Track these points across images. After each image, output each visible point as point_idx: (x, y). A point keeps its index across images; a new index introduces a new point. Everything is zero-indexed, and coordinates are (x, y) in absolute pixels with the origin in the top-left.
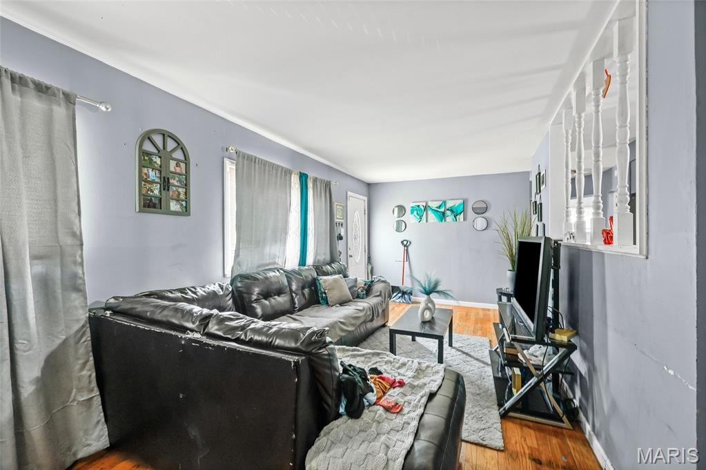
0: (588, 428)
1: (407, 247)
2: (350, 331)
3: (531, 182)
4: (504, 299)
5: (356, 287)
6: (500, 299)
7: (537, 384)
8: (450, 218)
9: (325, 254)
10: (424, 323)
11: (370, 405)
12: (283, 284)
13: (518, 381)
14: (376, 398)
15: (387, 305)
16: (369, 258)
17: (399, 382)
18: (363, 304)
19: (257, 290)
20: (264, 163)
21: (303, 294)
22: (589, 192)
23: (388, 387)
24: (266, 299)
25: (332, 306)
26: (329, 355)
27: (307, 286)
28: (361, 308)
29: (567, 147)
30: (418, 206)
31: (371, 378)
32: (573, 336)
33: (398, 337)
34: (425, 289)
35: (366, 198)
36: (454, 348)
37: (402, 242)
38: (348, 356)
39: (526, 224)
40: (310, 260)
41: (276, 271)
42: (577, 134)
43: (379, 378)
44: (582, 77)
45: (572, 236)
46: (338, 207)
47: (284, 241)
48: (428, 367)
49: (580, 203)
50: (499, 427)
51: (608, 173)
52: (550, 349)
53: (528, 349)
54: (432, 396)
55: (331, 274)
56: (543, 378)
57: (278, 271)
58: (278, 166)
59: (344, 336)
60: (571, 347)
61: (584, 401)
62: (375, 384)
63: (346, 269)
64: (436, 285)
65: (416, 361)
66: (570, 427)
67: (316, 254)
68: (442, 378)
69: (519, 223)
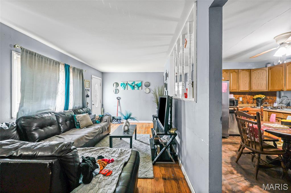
0: (180, 162)
1: (119, 100)
2: (91, 139)
3: (164, 76)
4: (155, 119)
5: (95, 118)
6: (154, 119)
7: (165, 149)
8: (136, 88)
9: (79, 104)
10: (125, 131)
11: (96, 175)
12: (53, 119)
13: (159, 149)
14: (99, 171)
15: (110, 125)
16: (102, 105)
17: (111, 160)
18: (98, 126)
19: (35, 124)
20: (41, 57)
21: (66, 124)
22: (181, 81)
23: (106, 164)
24: (42, 128)
25: (82, 128)
26: (73, 155)
27: (68, 120)
28: (97, 128)
29: (175, 64)
30: (124, 83)
31: (98, 161)
32: (176, 131)
33: (113, 139)
34: (125, 117)
35: (101, 79)
36: (137, 140)
37: (117, 98)
38: (88, 152)
39: (162, 91)
40: (71, 107)
41: (49, 113)
42: (177, 60)
43: (102, 160)
44: (179, 40)
45: (176, 95)
46: (87, 82)
47: (55, 98)
48: (125, 151)
49: (178, 84)
50: (152, 170)
51: (186, 74)
52: (169, 136)
53: (162, 137)
54: (125, 164)
55: (82, 113)
56: (167, 148)
57: (51, 113)
58: (51, 59)
59: (88, 142)
60: (175, 135)
61: (179, 153)
62: (99, 164)
63: (90, 110)
64: (130, 115)
65: (120, 149)
66: (175, 163)
67: (74, 104)
68: (130, 155)
69: (160, 91)
